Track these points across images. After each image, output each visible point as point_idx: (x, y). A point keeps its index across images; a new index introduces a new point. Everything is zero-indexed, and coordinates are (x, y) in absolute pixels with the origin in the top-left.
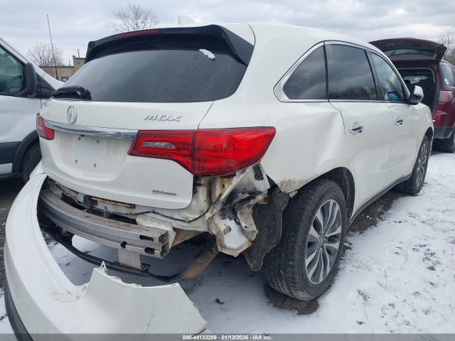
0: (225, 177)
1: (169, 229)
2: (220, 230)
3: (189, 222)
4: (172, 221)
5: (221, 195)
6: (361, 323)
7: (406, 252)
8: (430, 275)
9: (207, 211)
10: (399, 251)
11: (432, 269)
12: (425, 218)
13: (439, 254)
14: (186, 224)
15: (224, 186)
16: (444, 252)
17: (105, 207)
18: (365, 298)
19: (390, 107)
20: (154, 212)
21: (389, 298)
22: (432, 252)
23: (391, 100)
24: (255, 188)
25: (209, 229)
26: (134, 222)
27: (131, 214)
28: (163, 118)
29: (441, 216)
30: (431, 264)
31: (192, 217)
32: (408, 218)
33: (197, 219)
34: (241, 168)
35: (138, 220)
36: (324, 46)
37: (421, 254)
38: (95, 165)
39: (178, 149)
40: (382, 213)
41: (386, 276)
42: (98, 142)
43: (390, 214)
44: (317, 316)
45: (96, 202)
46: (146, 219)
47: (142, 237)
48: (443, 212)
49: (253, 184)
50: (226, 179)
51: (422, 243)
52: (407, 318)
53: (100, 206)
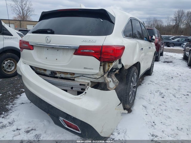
0: (110, 63)
1: (89, 82)
2: (108, 81)
3: (97, 79)
4: (91, 79)
5: (109, 69)
6: (146, 115)
7: (154, 93)
8: (163, 99)
9: (104, 75)
10: (151, 93)
11: (163, 97)
12: (156, 82)
13: (164, 93)
14: (96, 80)
15: (109, 66)
16: (165, 92)
17: (61, 76)
18: (145, 107)
19: (144, 42)
20: (83, 76)
21: (153, 107)
22: (162, 92)
23: (145, 40)
24: (117, 67)
25: (105, 81)
26: (74, 80)
27: (73, 77)
28: (90, 41)
29: (161, 82)
30: (162, 96)
31: (98, 77)
32: (150, 82)
33: (100, 78)
34: (116, 60)
35: (75, 79)
36: (131, 19)
37: (158, 93)
38: (57, 59)
39: (95, 52)
40: (141, 81)
41: (150, 101)
42: (58, 50)
43: (144, 81)
44: (133, 113)
45: (56, 74)
46: (79, 79)
47: (80, 85)
48: (161, 80)
49: (117, 66)
50: (110, 64)
51: (158, 90)
52: (160, 112)
53: (58, 75)
